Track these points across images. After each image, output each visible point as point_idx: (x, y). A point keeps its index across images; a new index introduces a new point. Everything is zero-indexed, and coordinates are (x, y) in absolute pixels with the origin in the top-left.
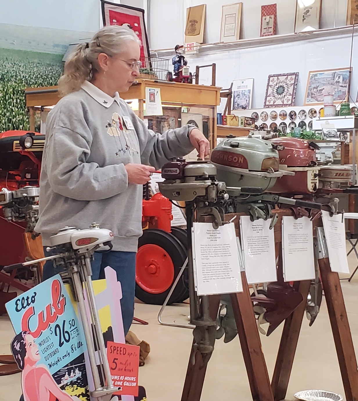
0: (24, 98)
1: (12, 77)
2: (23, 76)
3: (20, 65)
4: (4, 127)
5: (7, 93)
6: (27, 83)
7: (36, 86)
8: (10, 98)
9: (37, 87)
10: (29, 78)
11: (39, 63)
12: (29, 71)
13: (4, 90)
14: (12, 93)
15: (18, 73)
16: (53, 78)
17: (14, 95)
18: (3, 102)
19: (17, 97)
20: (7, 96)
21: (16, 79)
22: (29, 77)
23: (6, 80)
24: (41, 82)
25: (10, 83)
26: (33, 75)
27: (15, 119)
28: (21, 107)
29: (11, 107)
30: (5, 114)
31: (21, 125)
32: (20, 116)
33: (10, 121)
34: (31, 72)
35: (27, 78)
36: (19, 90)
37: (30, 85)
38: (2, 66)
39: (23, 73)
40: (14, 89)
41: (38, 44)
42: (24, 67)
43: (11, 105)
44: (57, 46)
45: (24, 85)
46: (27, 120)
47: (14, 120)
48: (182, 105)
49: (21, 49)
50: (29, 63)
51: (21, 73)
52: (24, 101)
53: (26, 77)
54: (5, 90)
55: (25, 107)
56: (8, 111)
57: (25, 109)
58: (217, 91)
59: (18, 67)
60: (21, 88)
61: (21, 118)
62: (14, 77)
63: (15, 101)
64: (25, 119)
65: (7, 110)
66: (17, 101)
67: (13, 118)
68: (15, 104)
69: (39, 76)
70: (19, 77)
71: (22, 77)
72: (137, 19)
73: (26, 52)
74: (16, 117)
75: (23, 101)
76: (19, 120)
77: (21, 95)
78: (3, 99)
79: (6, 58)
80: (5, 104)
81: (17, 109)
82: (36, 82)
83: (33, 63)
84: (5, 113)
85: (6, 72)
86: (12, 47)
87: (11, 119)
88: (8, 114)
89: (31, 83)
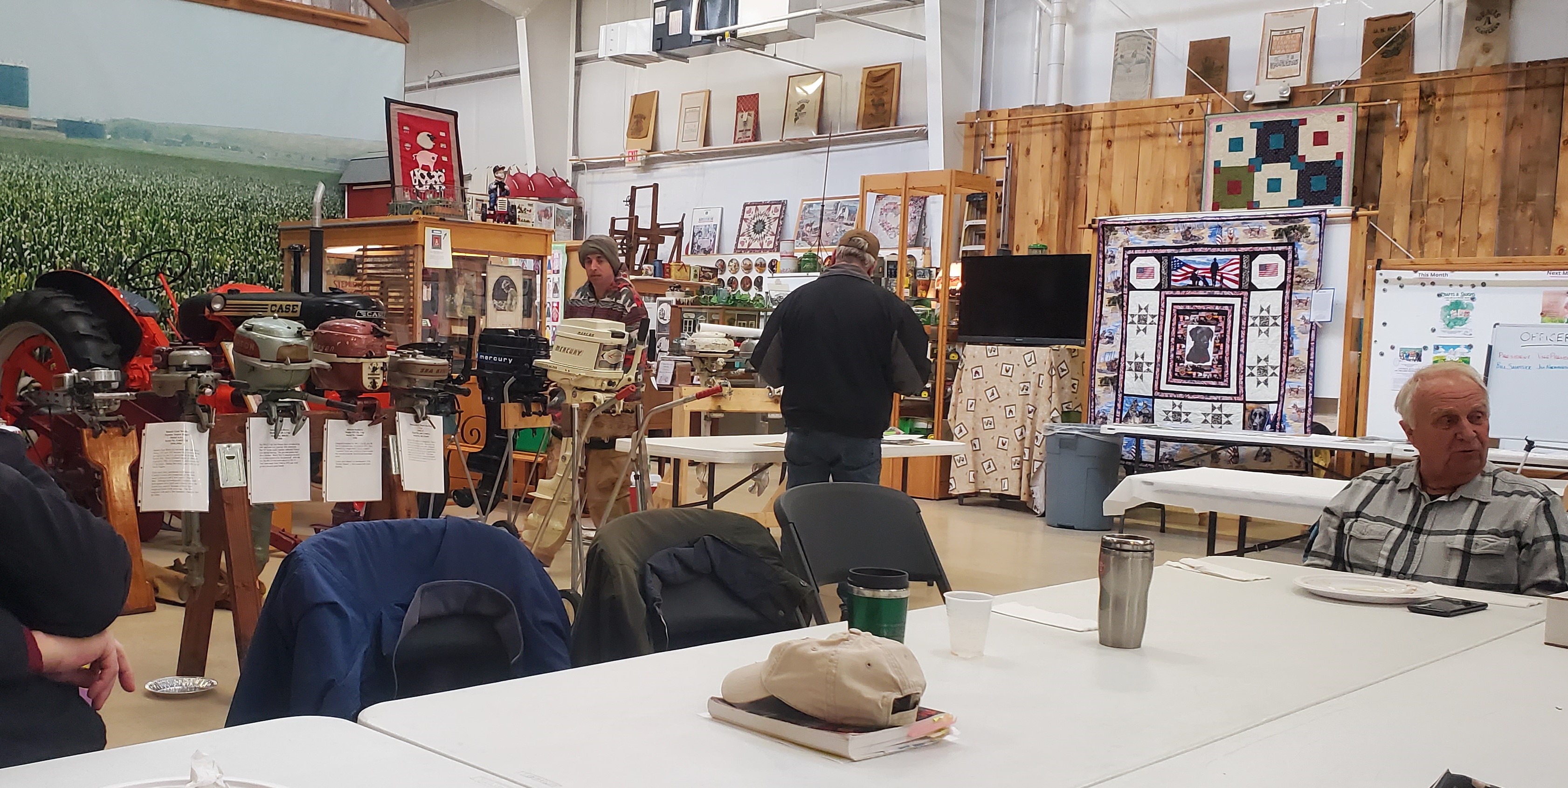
0: (277, 235)
1: (259, 205)
2: (277, 204)
3: (272, 188)
4: (244, 277)
5: (249, 229)
6: (282, 215)
7: (297, 219)
8: (255, 235)
9: (299, 220)
10: (286, 208)
11: (302, 186)
12: (287, 197)
13: (245, 224)
14: (259, 228)
15: (268, 200)
16: (325, 208)
17: (261, 232)
18: (243, 241)
19: (266, 234)
20: (250, 233)
21: (265, 209)
22: (285, 206)
23: (249, 209)
24: (305, 212)
25: (255, 214)
26: (293, 203)
27: (262, 266)
28: (272, 249)
29: (255, 248)
30: (246, 259)
31: (271, 274)
32: (270, 261)
33: (253, 268)
34: (289, 198)
35: (283, 206)
36: (270, 223)
37: (286, 217)
38: (245, 189)
39: (276, 199)
40: (261, 222)
41: (302, 158)
42: (279, 191)
43: (256, 246)
44: (334, 161)
45: (278, 217)
46: (281, 268)
47: (260, 268)
48: (489, 253)
49: (275, 166)
50: (287, 185)
51: (273, 200)
52: (277, 240)
53: (281, 205)
54: (248, 224)
55: (278, 249)
56: (251, 254)
57: (278, 251)
58: (547, 235)
59: (269, 191)
60: (273, 223)
61: (272, 264)
62: (263, 205)
63: (262, 240)
64: (278, 266)
65: (250, 252)
66: (265, 239)
67: (259, 265)
68: (262, 244)
69: (302, 204)
70: (270, 206)
71: (275, 205)
72: (445, 126)
73: (281, 170)
74: (263, 263)
75: (275, 240)
76: (267, 268)
77: (273, 230)
78: (243, 237)
79: (251, 179)
80: (247, 244)
81: (265, 252)
82: (297, 213)
83: (293, 185)
84: (245, 257)
85: (250, 197)
86: (260, 163)
87: (255, 266)
88: (250, 259)
89: (289, 214)
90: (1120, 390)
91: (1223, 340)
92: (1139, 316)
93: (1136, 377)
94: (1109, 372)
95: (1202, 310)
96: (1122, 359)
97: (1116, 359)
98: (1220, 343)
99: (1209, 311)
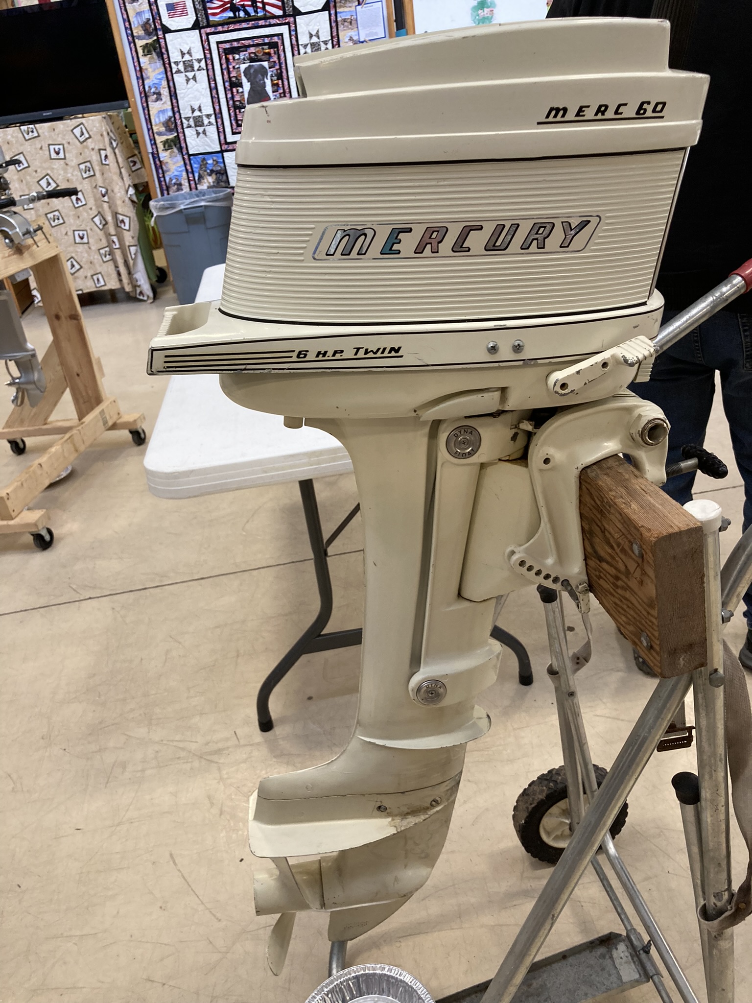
90: (185, 152)
91: (280, 76)
92: (184, 62)
93: (198, 134)
94: (168, 133)
95: (250, 46)
96: (177, 116)
97: (170, 118)
98: (278, 79)
99: (258, 45)
